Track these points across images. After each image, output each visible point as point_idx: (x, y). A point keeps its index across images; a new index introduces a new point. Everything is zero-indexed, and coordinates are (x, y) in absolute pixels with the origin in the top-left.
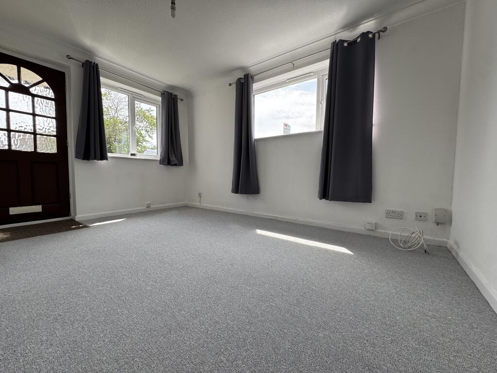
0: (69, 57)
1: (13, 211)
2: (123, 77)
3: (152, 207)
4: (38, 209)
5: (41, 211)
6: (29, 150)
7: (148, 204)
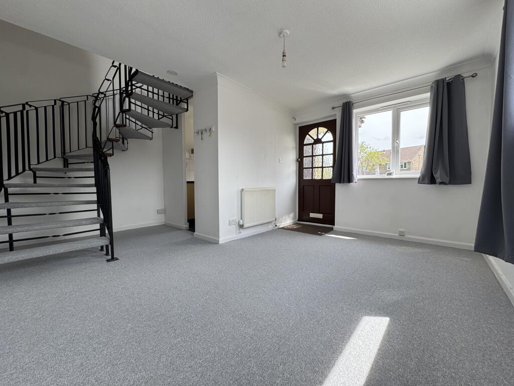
0: (333, 108)
1: (312, 215)
2: (375, 99)
3: (406, 236)
4: (320, 216)
5: (322, 218)
6: (319, 178)
7: (402, 232)
